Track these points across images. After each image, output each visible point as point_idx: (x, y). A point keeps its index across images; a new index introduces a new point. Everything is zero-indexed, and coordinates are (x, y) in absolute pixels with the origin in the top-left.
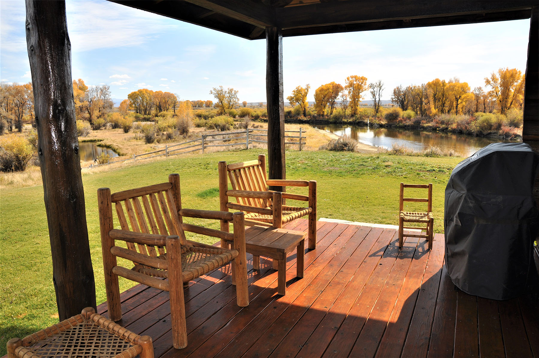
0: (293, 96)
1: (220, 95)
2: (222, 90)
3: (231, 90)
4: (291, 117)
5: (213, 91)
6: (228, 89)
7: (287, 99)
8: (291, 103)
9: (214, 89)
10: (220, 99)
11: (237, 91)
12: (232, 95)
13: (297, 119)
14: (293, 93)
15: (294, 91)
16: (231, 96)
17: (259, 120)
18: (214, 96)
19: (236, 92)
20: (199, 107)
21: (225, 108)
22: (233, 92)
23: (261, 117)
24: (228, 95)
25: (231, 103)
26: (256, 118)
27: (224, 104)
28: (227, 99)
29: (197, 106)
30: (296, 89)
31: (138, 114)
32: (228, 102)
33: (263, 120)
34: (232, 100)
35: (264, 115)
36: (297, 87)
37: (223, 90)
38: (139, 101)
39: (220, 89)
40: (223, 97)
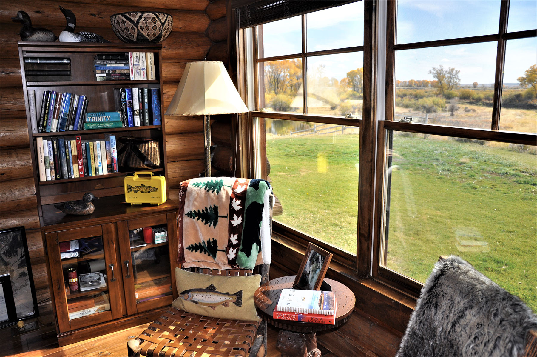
0: (525, 76)
1: (439, 75)
2: (442, 70)
3: (452, 70)
4: (520, 101)
5: (432, 71)
6: (449, 68)
7: (518, 80)
8: (521, 85)
9: (434, 69)
10: (439, 79)
11: (458, 70)
12: (453, 76)
13: (527, 103)
14: (526, 73)
15: (527, 71)
16: (451, 76)
17: (481, 104)
18: (432, 76)
19: (457, 72)
20: (424, 86)
21: (444, 89)
22: (454, 72)
23: (483, 100)
24: (449, 75)
25: (451, 84)
26: (477, 101)
27: (443, 85)
28: (447, 79)
29: (422, 86)
30: (530, 68)
31: (355, 92)
32: (448, 82)
33: (485, 103)
34: (452, 81)
35: (488, 98)
36: (532, 65)
37: (444, 70)
38: (357, 79)
39: (439, 68)
40: (443, 77)
